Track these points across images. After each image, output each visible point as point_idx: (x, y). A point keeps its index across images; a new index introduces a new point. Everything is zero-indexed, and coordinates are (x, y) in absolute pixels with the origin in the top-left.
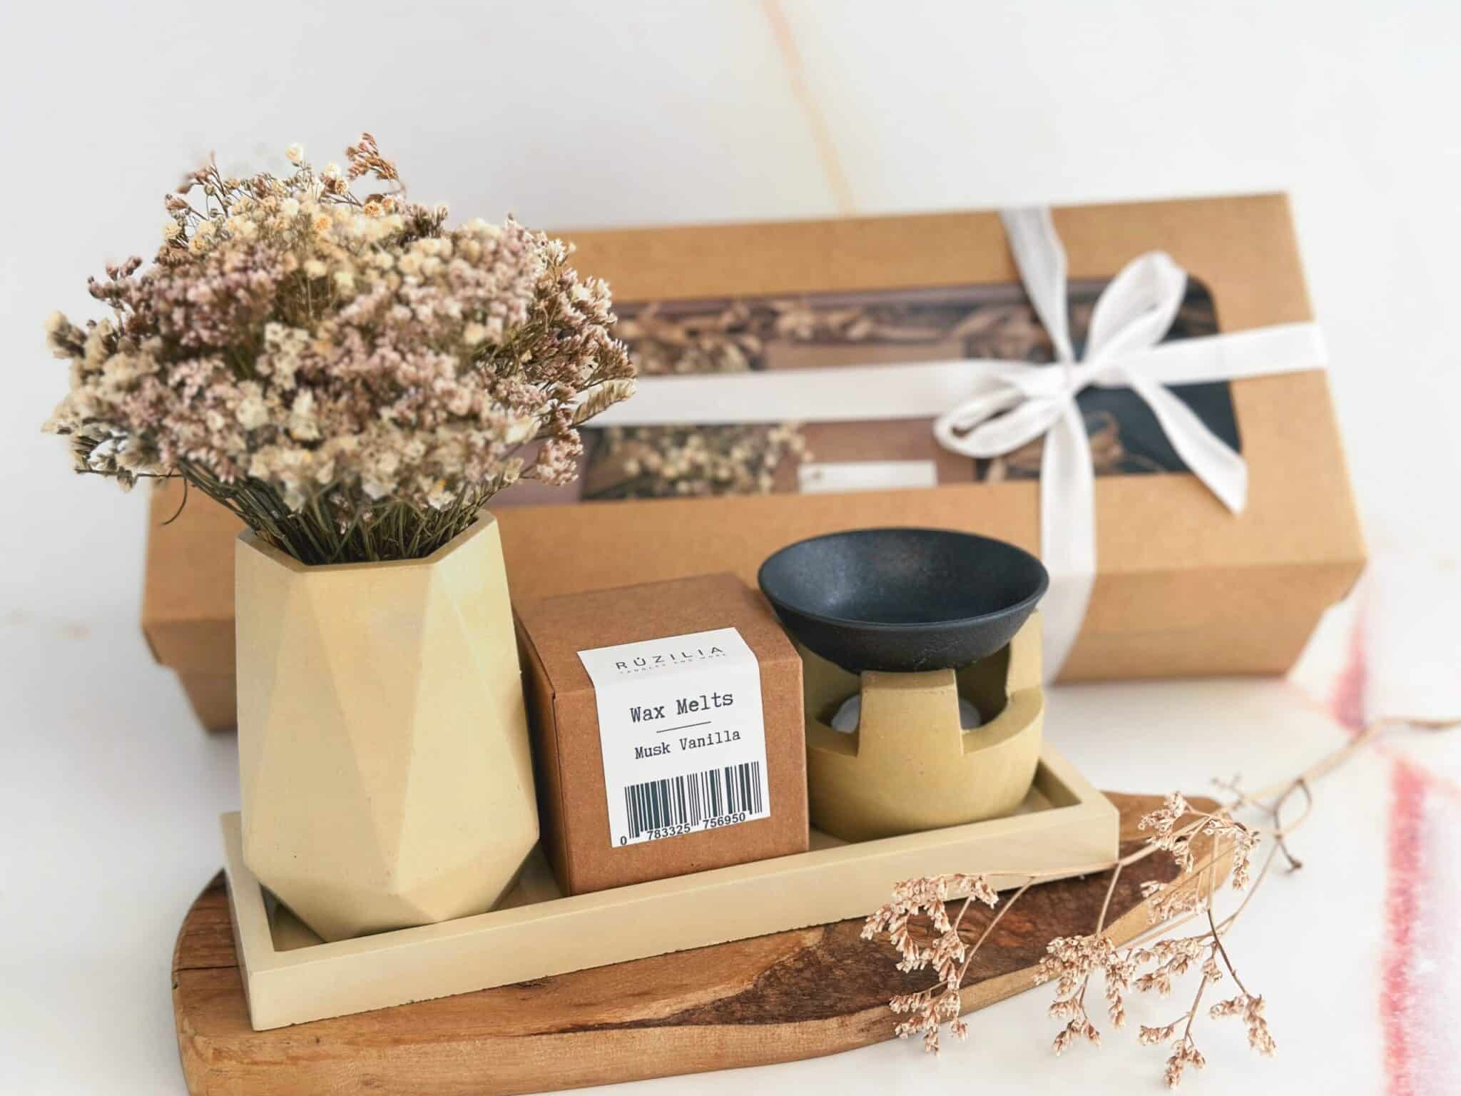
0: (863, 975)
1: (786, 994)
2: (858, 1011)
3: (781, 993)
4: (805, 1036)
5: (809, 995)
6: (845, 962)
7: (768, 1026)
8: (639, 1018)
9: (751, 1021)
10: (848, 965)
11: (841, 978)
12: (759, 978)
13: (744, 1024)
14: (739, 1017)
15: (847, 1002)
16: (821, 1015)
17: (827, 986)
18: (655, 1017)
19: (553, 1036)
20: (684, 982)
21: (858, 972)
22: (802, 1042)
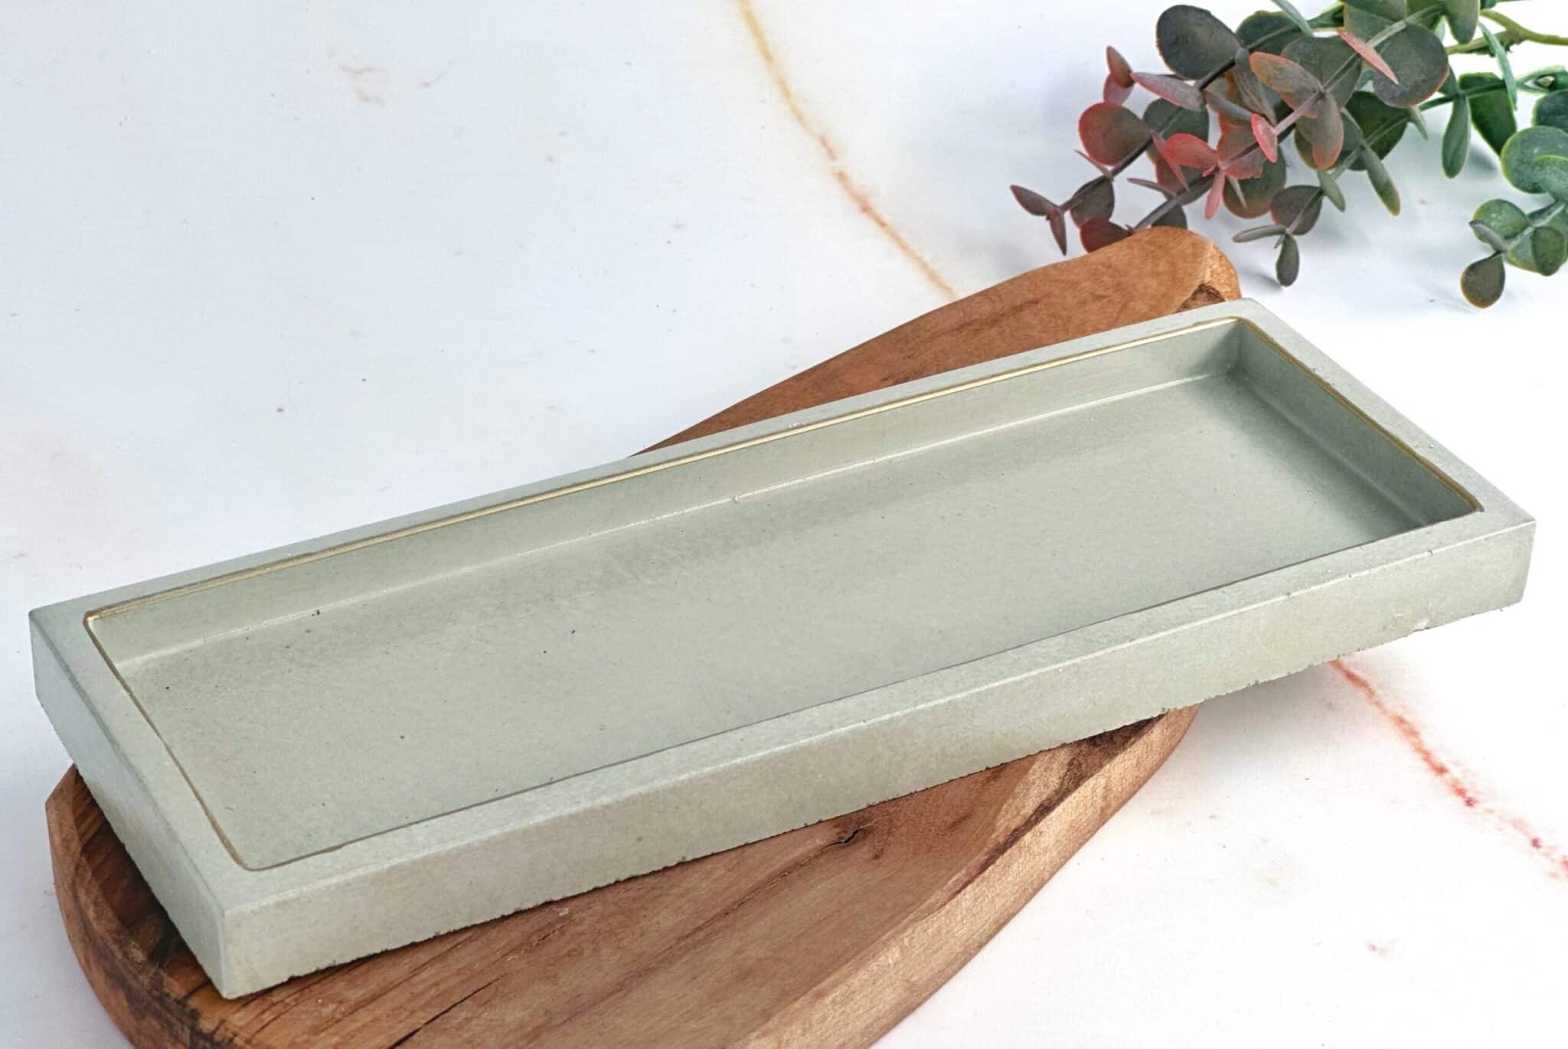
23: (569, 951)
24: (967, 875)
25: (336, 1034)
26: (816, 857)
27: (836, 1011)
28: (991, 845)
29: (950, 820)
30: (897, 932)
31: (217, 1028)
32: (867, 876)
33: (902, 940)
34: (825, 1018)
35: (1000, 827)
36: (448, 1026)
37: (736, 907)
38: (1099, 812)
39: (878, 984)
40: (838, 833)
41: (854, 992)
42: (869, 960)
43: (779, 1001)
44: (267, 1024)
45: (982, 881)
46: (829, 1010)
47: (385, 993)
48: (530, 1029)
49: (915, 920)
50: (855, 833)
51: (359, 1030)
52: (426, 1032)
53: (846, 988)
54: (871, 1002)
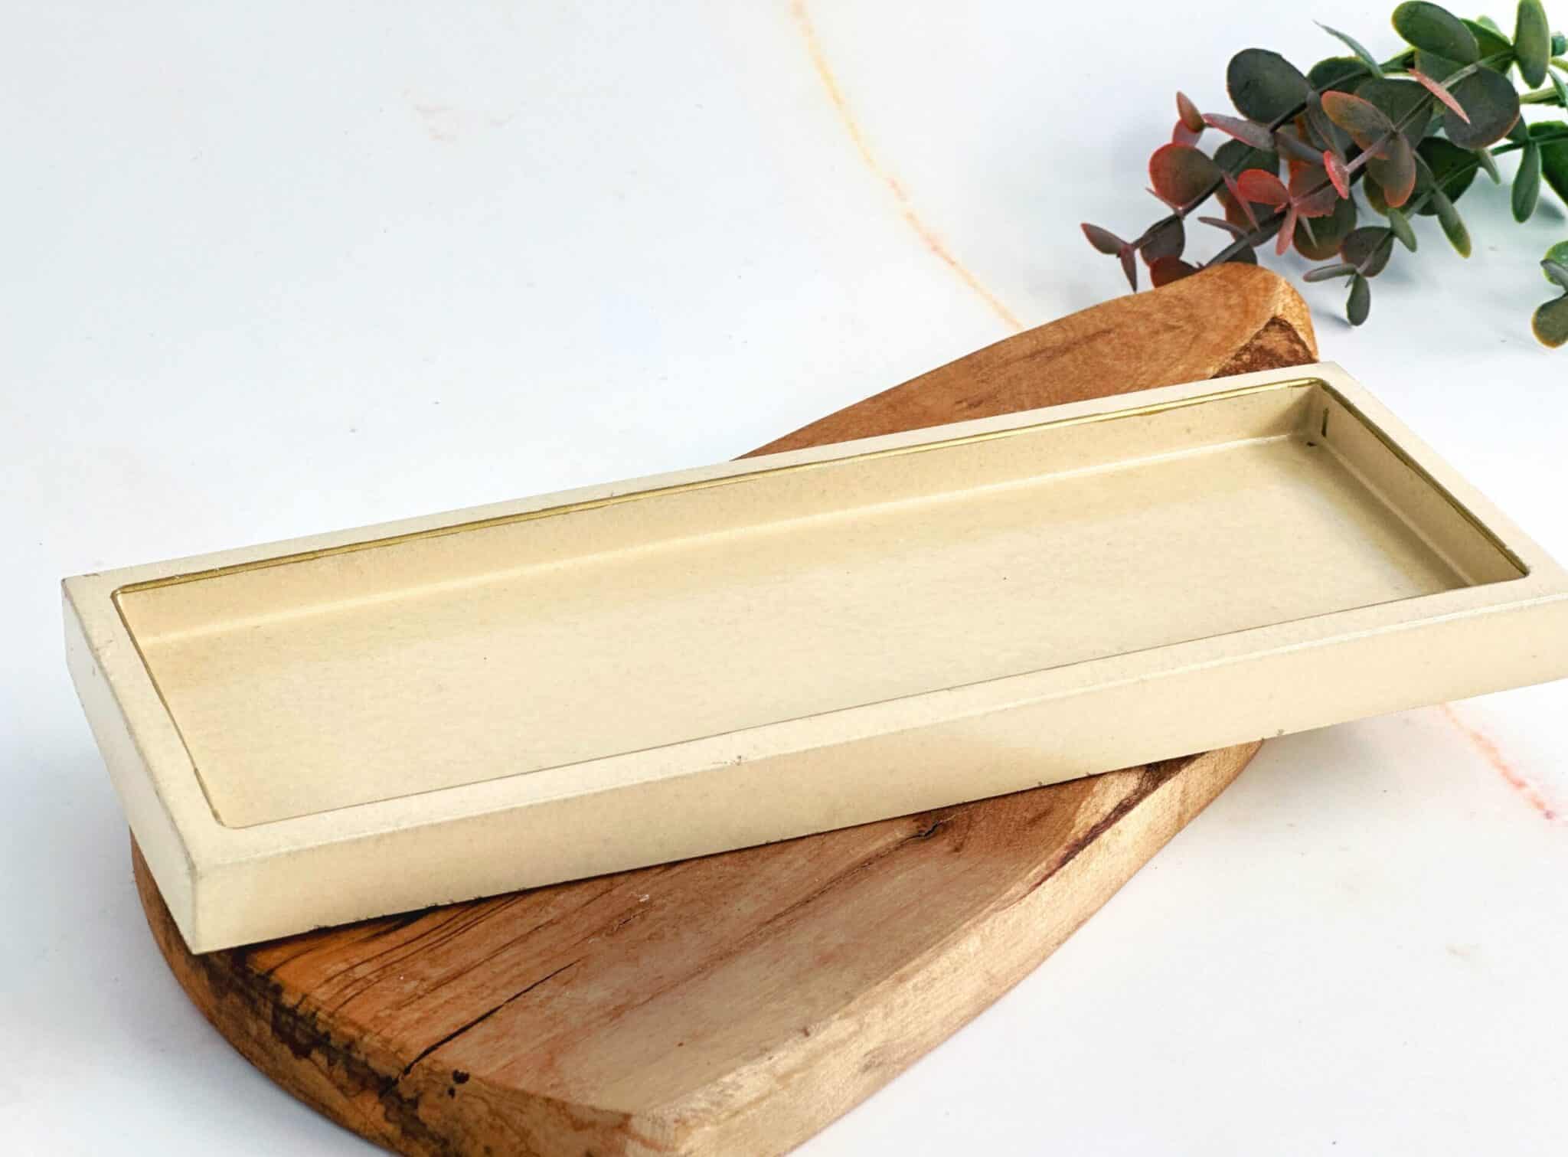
23: (651, 935)
24: (1048, 867)
25: (419, 1009)
26: (897, 849)
27: (916, 997)
28: (1070, 840)
29: (1029, 816)
30: (978, 921)
31: (300, 1003)
32: (948, 868)
33: (984, 931)
34: (906, 1003)
35: (1080, 823)
36: (530, 1004)
37: (816, 895)
38: (1177, 817)
39: (958, 973)
40: (918, 827)
41: (935, 979)
42: (950, 947)
43: (860, 984)
44: (350, 999)
45: (1062, 875)
46: (910, 995)
47: (468, 972)
48: (612, 1007)
49: (996, 910)
50: (934, 827)
51: (441, 1006)
52: (508, 1008)
53: (928, 974)
54: (951, 989)
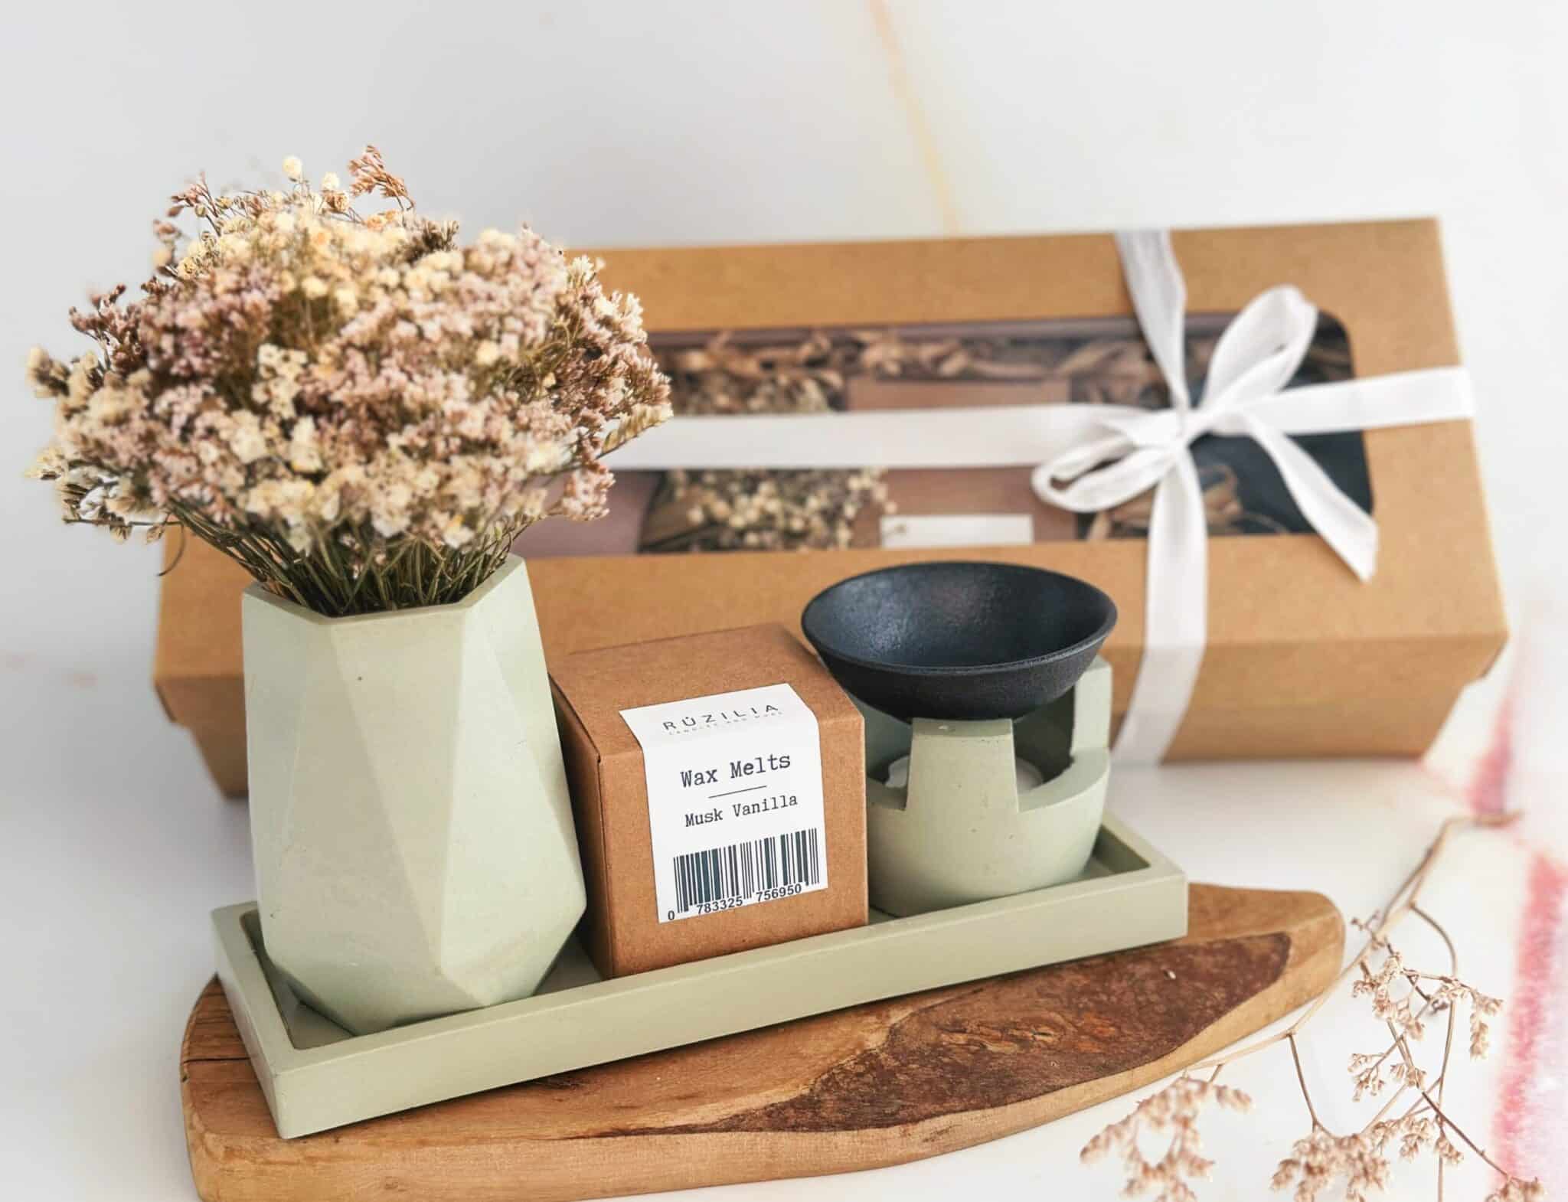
0: (929, 1082)
1: (845, 1100)
2: (923, 1120)
3: (839, 1099)
4: (863, 1145)
5: (869, 1102)
6: (911, 1066)
7: (824, 1134)
8: (686, 1123)
9: (805, 1129)
10: (913, 1069)
11: (904, 1084)
12: (815, 1082)
13: (798, 1131)
14: (793, 1124)
15: (911, 1109)
16: (882, 1122)
17: (890, 1092)
18: (704, 1122)
19: (590, 1141)
20: (734, 1086)
21: (924, 1077)
22: (860, 1151)
